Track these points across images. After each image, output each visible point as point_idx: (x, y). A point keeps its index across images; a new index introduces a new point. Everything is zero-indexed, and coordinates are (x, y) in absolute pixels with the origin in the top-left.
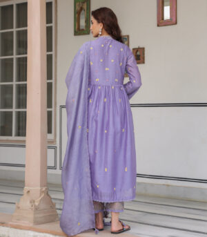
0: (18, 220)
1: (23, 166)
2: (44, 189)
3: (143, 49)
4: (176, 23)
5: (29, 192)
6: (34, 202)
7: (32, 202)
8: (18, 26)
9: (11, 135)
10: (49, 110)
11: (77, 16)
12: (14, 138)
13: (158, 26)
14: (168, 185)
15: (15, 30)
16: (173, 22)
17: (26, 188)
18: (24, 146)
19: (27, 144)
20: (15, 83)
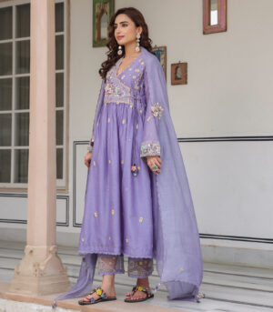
0: (18, 289)
1: (25, 222)
2: (51, 248)
3: (186, 64)
4: (226, 30)
5: (31, 252)
6: (39, 265)
7: (36, 265)
8: (19, 35)
9: (9, 181)
10: (60, 147)
11: (96, 21)
12: (12, 185)
13: (204, 33)
14: (215, 246)
15: (14, 40)
16: (222, 28)
17: (28, 247)
18: (26, 196)
19: (29, 193)
20: (14, 112)
